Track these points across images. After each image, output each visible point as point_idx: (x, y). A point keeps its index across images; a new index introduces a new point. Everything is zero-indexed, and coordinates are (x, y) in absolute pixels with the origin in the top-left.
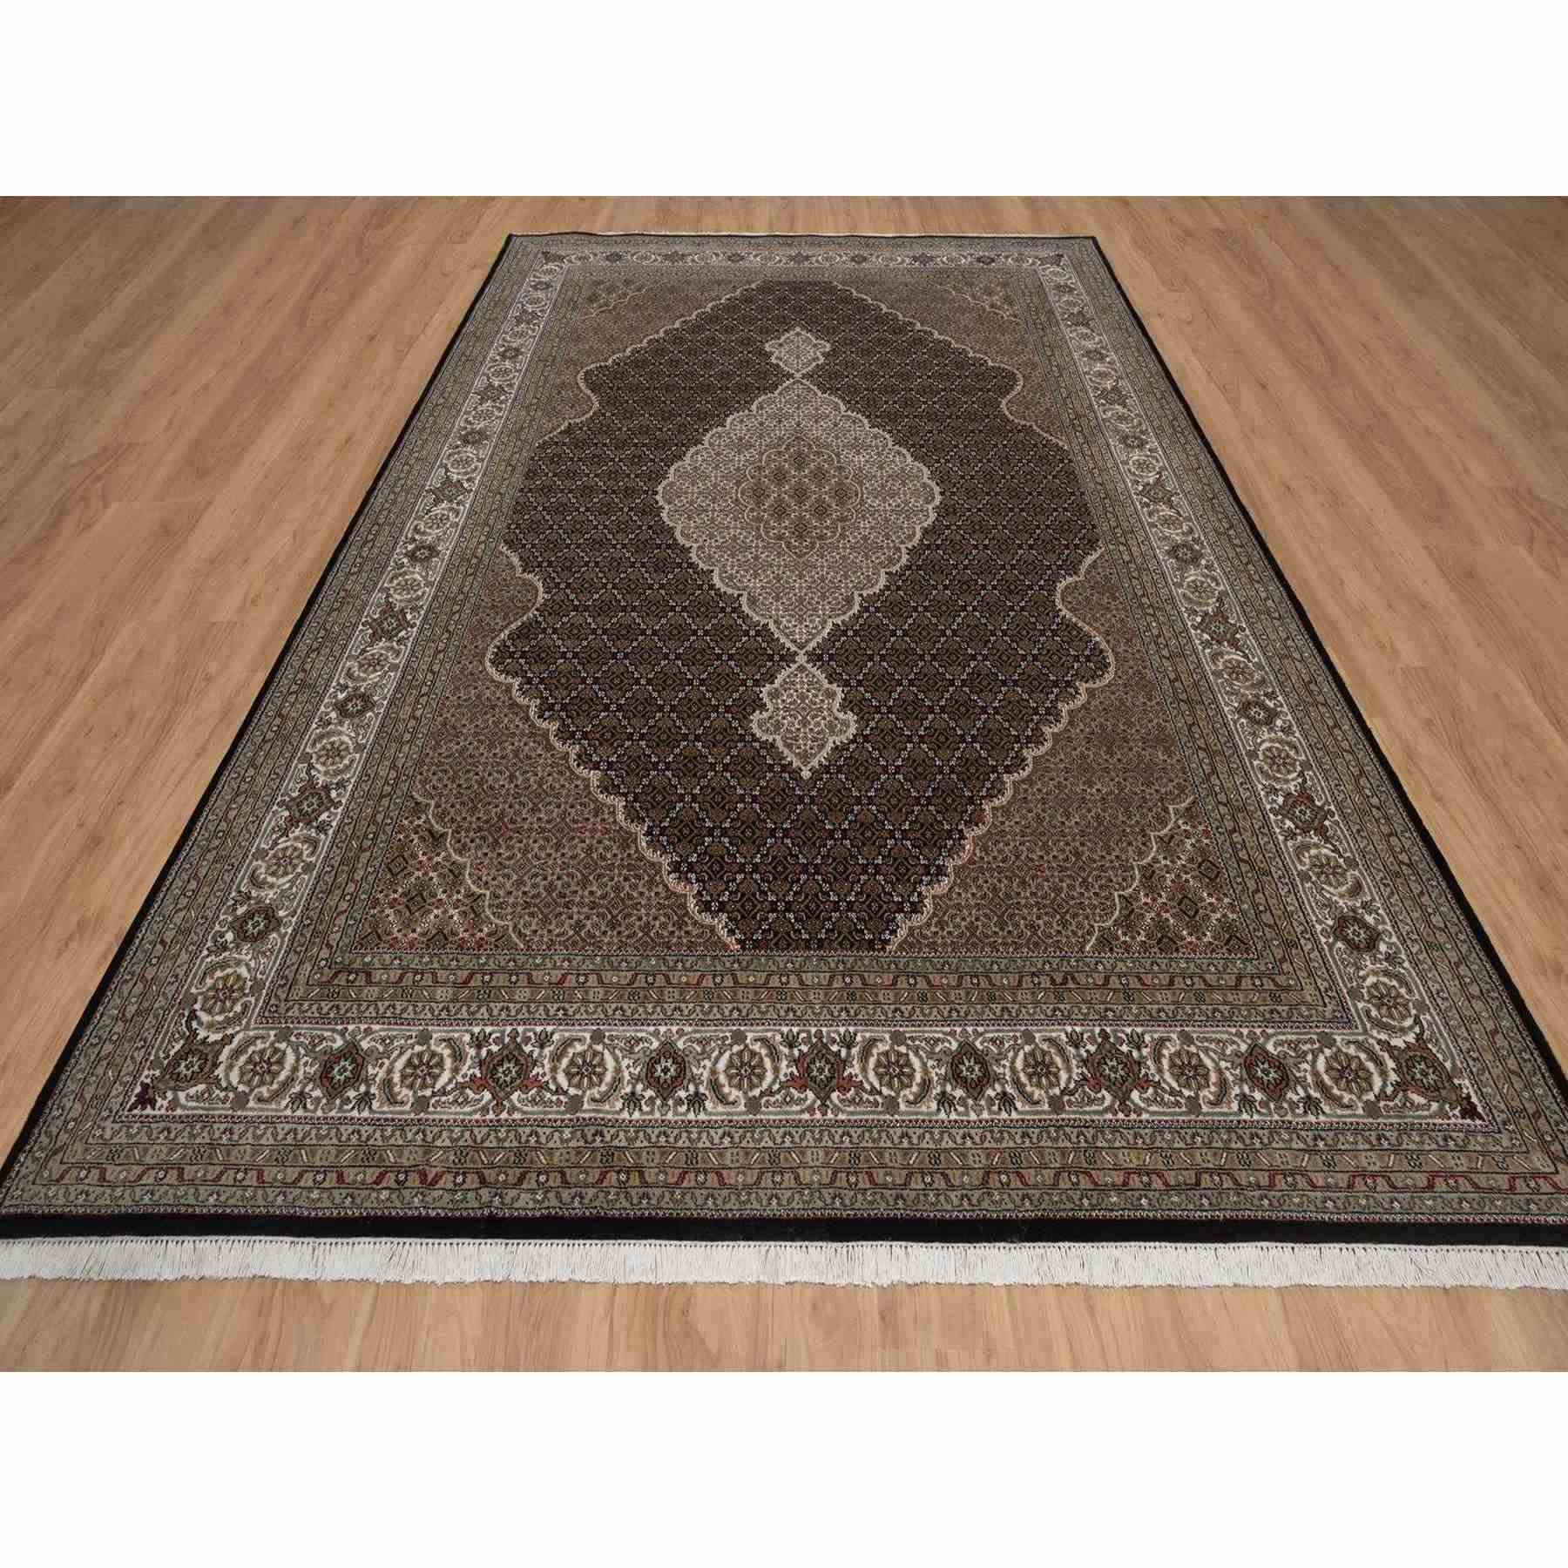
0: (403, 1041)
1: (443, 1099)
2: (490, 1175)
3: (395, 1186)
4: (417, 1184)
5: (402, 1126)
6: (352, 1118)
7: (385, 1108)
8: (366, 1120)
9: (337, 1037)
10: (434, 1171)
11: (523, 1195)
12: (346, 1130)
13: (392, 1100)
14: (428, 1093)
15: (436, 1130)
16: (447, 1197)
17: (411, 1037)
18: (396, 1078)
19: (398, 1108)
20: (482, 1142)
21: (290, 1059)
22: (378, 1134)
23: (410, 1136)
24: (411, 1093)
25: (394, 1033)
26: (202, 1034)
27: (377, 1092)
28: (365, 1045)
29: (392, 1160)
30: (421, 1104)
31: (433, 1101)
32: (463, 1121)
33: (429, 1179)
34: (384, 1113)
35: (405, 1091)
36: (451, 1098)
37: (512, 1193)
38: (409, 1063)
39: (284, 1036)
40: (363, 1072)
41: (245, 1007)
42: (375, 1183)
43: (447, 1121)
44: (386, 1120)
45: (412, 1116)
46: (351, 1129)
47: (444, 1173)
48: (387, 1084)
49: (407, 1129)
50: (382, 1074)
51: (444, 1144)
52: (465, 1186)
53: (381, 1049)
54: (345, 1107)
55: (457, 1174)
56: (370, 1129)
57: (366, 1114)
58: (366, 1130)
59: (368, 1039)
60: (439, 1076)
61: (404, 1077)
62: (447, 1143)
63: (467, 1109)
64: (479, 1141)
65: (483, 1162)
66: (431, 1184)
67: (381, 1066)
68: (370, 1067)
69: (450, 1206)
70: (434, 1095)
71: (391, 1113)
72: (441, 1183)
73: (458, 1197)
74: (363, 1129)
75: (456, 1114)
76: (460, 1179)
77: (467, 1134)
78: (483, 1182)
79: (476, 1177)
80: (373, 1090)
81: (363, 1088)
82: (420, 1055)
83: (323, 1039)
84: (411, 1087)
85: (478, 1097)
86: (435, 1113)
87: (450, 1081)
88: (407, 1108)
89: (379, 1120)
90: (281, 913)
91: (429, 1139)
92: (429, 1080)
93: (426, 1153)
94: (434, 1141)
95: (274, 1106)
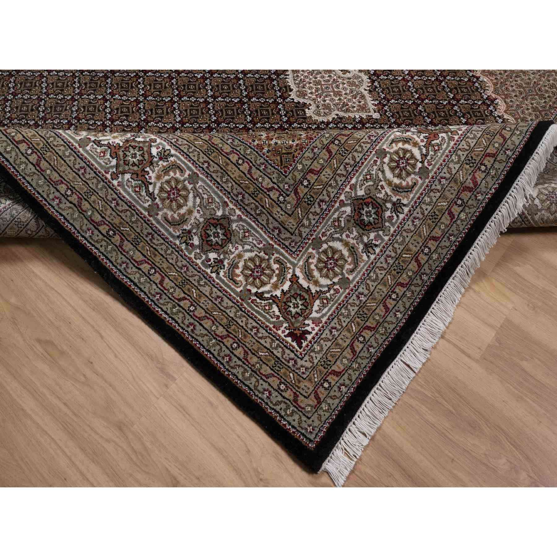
0: (375, 167)
1: (429, 158)
2: (491, 150)
3: (461, 208)
4: (469, 194)
5: (429, 189)
6: (404, 219)
7: (412, 196)
8: (410, 211)
9: (343, 209)
10: (469, 181)
11: (513, 139)
12: (409, 225)
13: (409, 189)
14: (419, 165)
15: (445, 170)
16: (489, 179)
17: (375, 162)
18: (396, 181)
19: (416, 188)
20: (470, 146)
21: (337, 245)
22: (424, 207)
23: (439, 187)
24: (413, 176)
25: (366, 171)
26: (278, 293)
27: (398, 197)
28: (361, 193)
29: (445, 204)
30: (424, 172)
31: (426, 164)
32: (450, 152)
33: (471, 185)
34: (413, 198)
35: (409, 179)
36: (431, 153)
37: (509, 142)
38: (392, 169)
39: (317, 243)
40: (379, 201)
41: (278, 261)
42: (452, 220)
43: (444, 161)
44: (419, 198)
45: (427, 181)
46: (410, 223)
47: (474, 175)
48: (397, 189)
49: (433, 187)
50: (388, 190)
51: (457, 168)
52: (489, 167)
53: (371, 183)
54: (394, 221)
55: (479, 169)
56: (418, 210)
57: (406, 210)
58: (417, 213)
59: (358, 189)
60: (412, 154)
61: (399, 176)
62: (457, 166)
63: (444, 147)
64: (467, 148)
65: (481, 151)
66: (475, 186)
67: (382, 187)
68: (378, 195)
69: (495, 179)
70: (422, 162)
71: (416, 194)
72: (479, 180)
73: (493, 172)
74: (415, 214)
75: (443, 154)
76: (483, 168)
77: (460, 153)
78: (493, 155)
79: (488, 158)
80: (394, 199)
81: (389, 205)
82: (392, 160)
83: (338, 220)
84: (408, 174)
85: (440, 139)
86: (434, 166)
87: (420, 149)
88: (420, 182)
89: (416, 202)
90: (219, 213)
91: (448, 175)
92: (412, 162)
93: (456, 181)
94: (451, 174)
95: (362, 264)
